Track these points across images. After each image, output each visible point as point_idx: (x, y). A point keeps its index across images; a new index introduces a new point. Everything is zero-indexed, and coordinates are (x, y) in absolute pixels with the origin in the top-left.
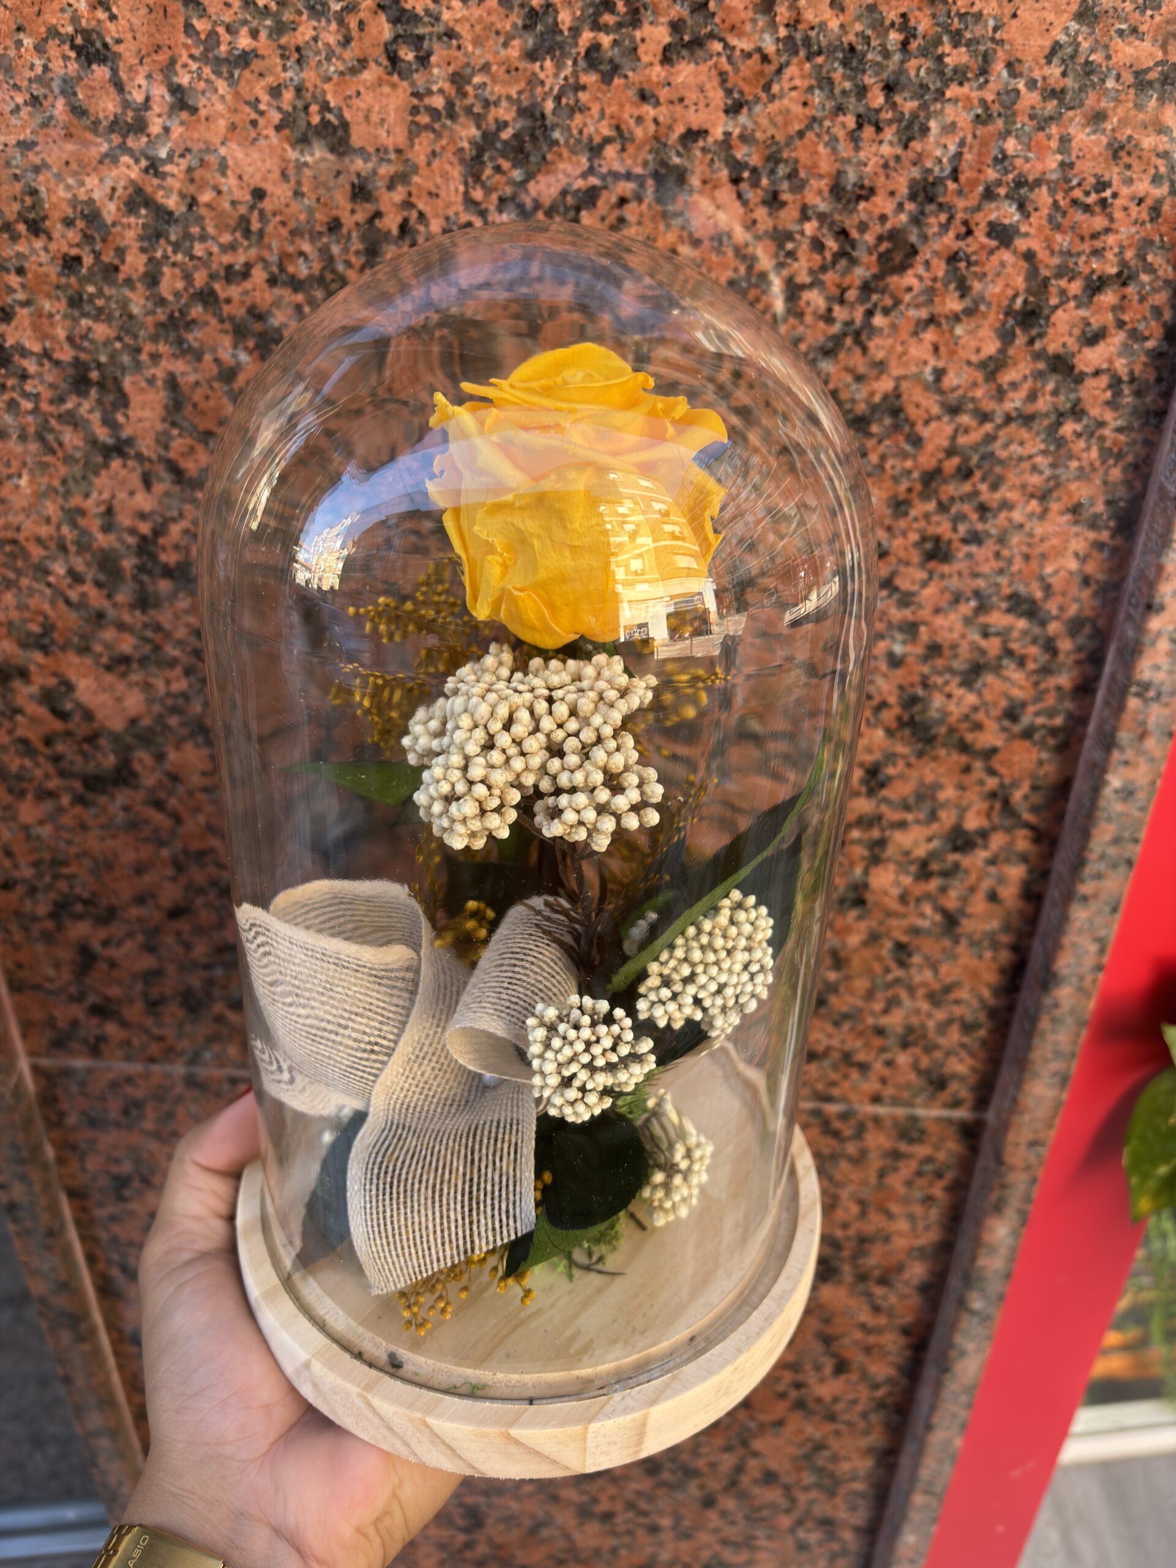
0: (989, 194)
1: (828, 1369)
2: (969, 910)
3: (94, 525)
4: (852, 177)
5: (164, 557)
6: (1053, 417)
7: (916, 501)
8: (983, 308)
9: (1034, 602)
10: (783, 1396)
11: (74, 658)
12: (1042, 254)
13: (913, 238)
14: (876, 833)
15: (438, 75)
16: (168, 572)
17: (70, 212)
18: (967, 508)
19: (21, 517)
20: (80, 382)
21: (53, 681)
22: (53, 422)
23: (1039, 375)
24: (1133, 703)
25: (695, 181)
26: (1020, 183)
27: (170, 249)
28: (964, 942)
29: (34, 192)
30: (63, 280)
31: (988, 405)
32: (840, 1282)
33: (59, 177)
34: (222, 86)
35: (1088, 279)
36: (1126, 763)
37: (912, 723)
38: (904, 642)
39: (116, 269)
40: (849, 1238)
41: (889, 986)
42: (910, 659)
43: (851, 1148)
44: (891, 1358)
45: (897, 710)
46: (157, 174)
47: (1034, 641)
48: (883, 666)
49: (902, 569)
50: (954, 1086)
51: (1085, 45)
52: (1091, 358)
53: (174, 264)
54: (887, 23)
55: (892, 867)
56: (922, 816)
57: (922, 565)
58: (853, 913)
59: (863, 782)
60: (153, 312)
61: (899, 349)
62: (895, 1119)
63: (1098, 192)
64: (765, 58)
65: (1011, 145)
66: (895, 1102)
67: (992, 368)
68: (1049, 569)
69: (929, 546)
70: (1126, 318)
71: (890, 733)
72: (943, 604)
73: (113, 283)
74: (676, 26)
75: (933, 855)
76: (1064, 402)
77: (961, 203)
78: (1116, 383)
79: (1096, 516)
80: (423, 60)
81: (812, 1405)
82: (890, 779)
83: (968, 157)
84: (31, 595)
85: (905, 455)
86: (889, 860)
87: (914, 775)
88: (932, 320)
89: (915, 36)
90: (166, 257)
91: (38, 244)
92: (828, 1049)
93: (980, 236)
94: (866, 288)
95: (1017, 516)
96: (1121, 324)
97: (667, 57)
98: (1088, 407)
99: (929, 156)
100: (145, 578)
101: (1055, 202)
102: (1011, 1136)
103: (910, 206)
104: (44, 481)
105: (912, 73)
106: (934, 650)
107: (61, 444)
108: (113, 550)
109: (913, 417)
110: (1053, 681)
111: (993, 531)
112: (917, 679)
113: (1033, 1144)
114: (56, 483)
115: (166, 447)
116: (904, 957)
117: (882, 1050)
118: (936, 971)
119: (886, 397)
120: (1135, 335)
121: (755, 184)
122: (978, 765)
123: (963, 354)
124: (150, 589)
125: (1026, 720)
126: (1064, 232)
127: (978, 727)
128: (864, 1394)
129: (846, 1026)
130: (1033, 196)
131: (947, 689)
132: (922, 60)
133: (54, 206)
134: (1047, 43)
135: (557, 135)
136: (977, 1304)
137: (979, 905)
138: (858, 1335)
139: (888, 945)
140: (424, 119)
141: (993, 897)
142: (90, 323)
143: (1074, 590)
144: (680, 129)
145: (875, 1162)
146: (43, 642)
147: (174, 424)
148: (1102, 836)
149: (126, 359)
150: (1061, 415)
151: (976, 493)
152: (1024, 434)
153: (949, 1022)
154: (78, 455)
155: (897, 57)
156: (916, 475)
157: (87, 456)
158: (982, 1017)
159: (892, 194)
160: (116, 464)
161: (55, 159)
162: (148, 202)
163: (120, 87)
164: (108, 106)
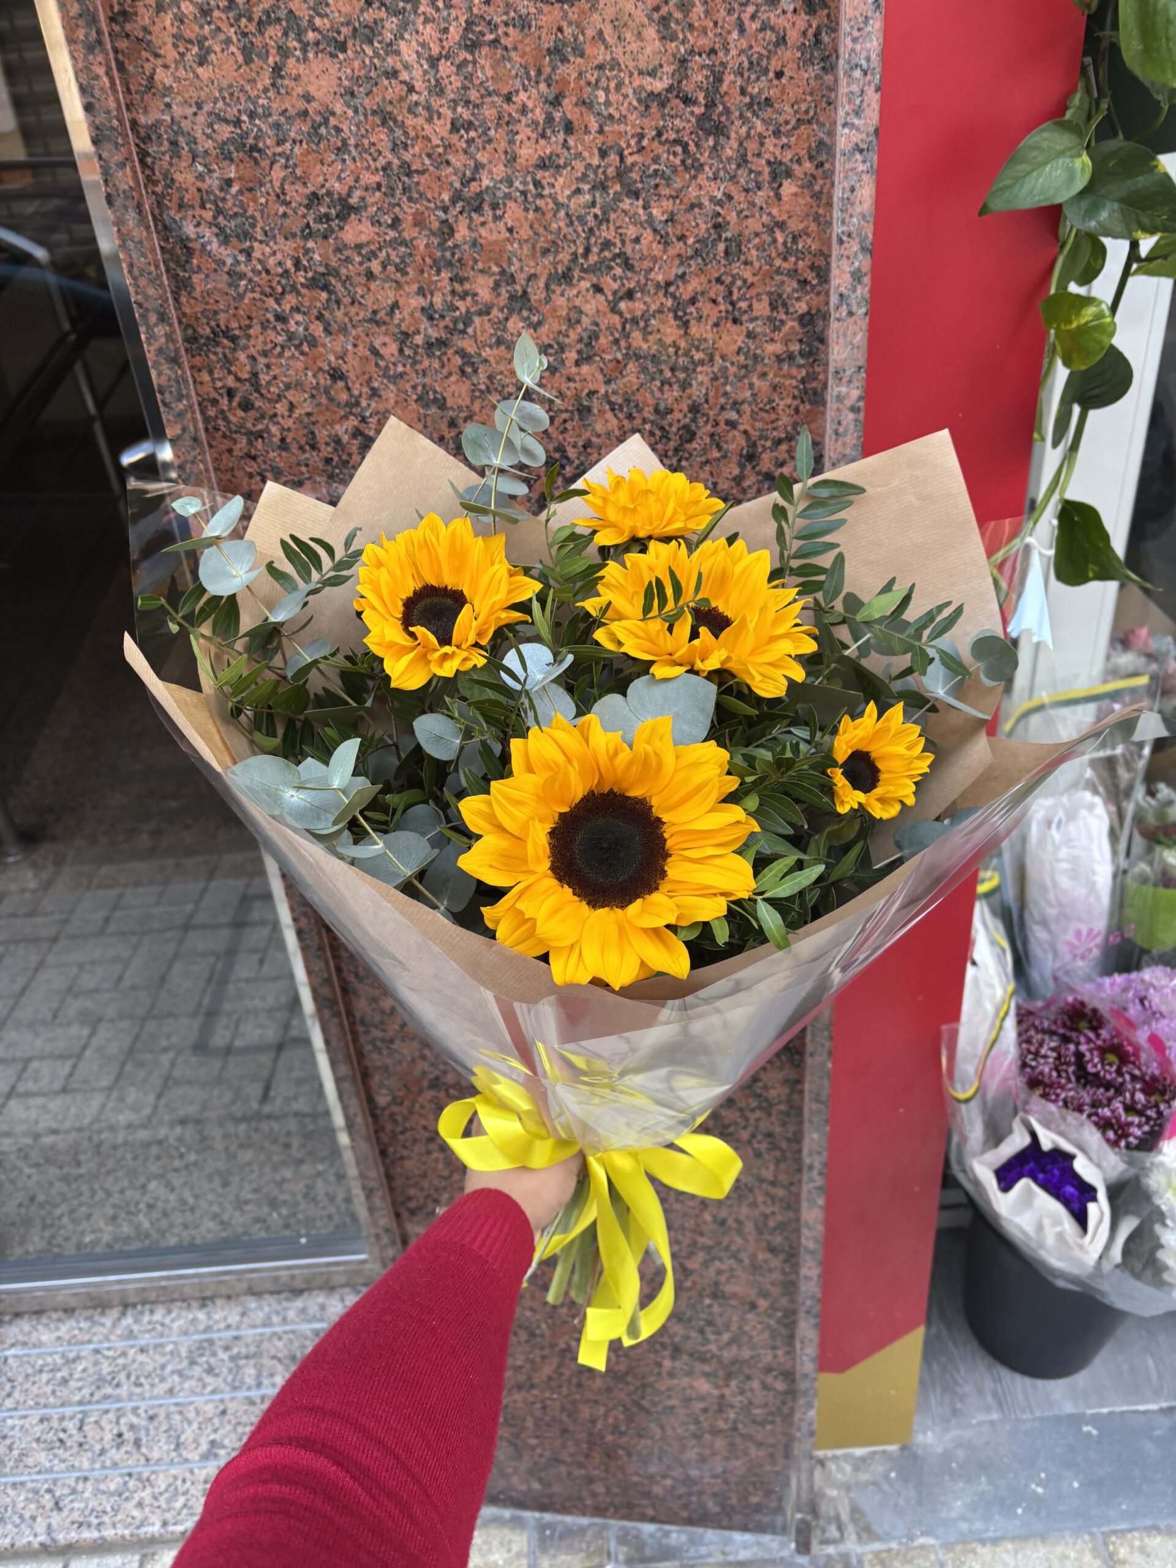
0: (723, 408)
4: (662, 406)
8: (729, 455)
12: (751, 431)
13: (693, 428)
15: (482, 376)
17: (328, 440)
23: (760, 482)
25: (595, 411)
26: (735, 403)
29: (313, 433)
33: (324, 426)
34: (392, 387)
35: (773, 440)
51: (752, 347)
63: (770, 404)
64: (618, 362)
65: (728, 388)
74: (579, 352)
77: (711, 413)
80: (475, 371)
83: (712, 394)
88: (707, 462)
89: (680, 349)
91: (314, 454)
93: (722, 425)
94: (676, 450)
97: (577, 364)
99: (694, 395)
101: (752, 410)
103: (690, 415)
105: (681, 363)
121: (621, 410)
126: (759, 421)
130: (742, 408)
132: (684, 358)
133: (321, 438)
134: (735, 347)
140: (477, 394)
144: (586, 391)
155: (674, 358)
159: (681, 411)
161: (321, 419)
162: (361, 433)
163: (349, 389)
164: (344, 397)
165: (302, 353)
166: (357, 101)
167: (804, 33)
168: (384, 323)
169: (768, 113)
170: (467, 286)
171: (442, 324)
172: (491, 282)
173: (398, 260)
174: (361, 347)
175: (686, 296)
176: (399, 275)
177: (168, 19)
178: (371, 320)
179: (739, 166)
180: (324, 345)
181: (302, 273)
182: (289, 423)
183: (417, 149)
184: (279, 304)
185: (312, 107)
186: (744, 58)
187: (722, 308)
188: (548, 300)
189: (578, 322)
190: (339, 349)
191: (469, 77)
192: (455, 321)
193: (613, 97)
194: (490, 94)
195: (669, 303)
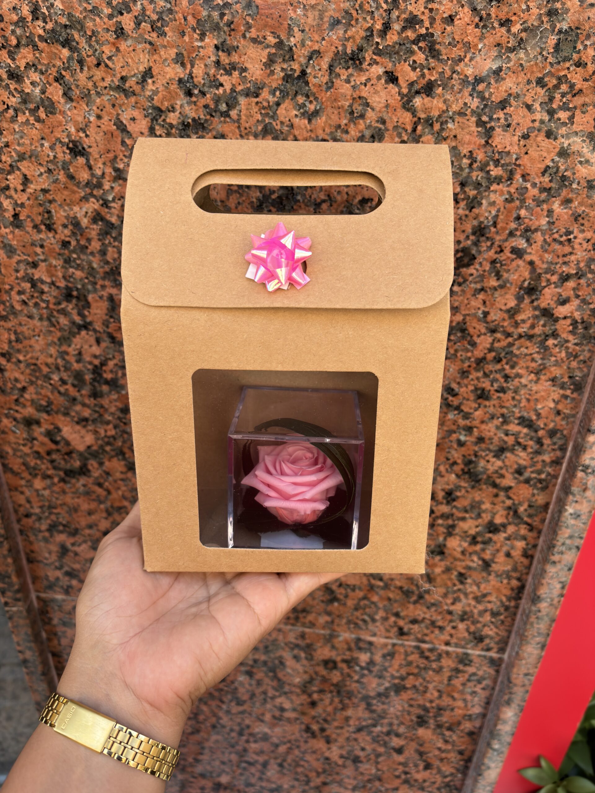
0: (511, 234)
1: (421, 767)
2: (496, 560)
3: (72, 360)
5: (105, 375)
6: (543, 337)
7: (473, 371)
8: (508, 285)
9: (532, 421)
10: (398, 777)
11: (62, 418)
12: (538, 262)
13: (474, 252)
14: (450, 522)
16: (107, 382)
17: (66, 221)
18: (498, 376)
19: (39, 354)
20: (68, 296)
21: (51, 427)
22: (55, 313)
23: (536, 317)
24: (580, 474)
26: (527, 230)
27: (112, 240)
28: (493, 574)
29: (49, 212)
30: (62, 251)
31: (511, 330)
32: (428, 728)
33: (61, 206)
35: (561, 275)
36: (576, 502)
37: (469, 473)
38: (466, 435)
39: (87, 247)
40: (433, 707)
41: (455, 592)
42: (468, 443)
43: (434, 665)
44: (453, 765)
45: (462, 466)
46: (107, 207)
47: (531, 439)
48: (455, 446)
49: (465, 402)
50: (487, 641)
51: (562, 168)
52: (562, 311)
53: (114, 247)
54: (462, 155)
55: (458, 538)
56: (473, 516)
57: (475, 401)
58: (438, 558)
59: (444, 498)
60: (103, 267)
61: (466, 301)
62: (457, 654)
63: (566, 235)
65: (523, 213)
66: (457, 645)
67: (512, 313)
68: (539, 406)
69: (479, 392)
70: (580, 293)
71: (458, 476)
72: (485, 419)
73: (85, 254)
75: (478, 534)
76: (548, 330)
77: (498, 238)
78: (575, 323)
79: (564, 383)
81: (412, 782)
82: (458, 497)
83: (501, 217)
84: (42, 388)
85: (467, 350)
86: (456, 534)
87: (470, 496)
88: (482, 289)
89: (476, 162)
90: (110, 243)
91: (51, 235)
92: (424, 619)
93: (507, 253)
95: (524, 381)
96: (577, 296)
98: (560, 333)
99: (482, 215)
100: (96, 384)
101: (545, 240)
102: (515, 670)
103: (472, 238)
104: (50, 338)
105: (474, 178)
106: (481, 440)
107: (58, 323)
108: (81, 371)
109: (472, 333)
110: (540, 458)
111: (511, 387)
112: (472, 453)
113: (526, 675)
114: (56, 340)
115: (107, 327)
116: (463, 580)
117: (451, 621)
118: (479, 587)
119: (458, 323)
120: (584, 301)
122: (502, 494)
123: (498, 305)
124: (98, 389)
125: (527, 474)
126: (549, 253)
127: (502, 476)
128: (439, 779)
129: (433, 609)
130: (533, 236)
131: (487, 458)
132: (479, 173)
133: (58, 218)
134: (543, 167)
135: (299, 197)
136: (496, 746)
137: (501, 558)
138: (437, 752)
139: (455, 573)
141: (508, 555)
142: (74, 270)
143: (552, 417)
144: (359, 198)
145: (446, 673)
146: (47, 409)
147: (111, 317)
148: (564, 534)
149: (90, 287)
150: (547, 336)
151: (504, 369)
152: (528, 344)
153: (486, 611)
154: (66, 328)
155: (467, 170)
156: (473, 359)
157: (70, 328)
158: (502, 610)
159: (464, 231)
160: (83, 333)
161: (59, 198)
162: (102, 219)
163: (90, 168)
164: (84, 176)
165: (38, 120)
168: (134, 93)
170: (235, 58)
171: (202, 101)
172: (264, 55)
173: (155, 17)
174: (106, 118)
175: (496, 98)
176: (154, 35)
178: (118, 88)
180: (63, 113)
181: (40, 23)
182: (22, 198)
184: (13, 59)
187: (538, 116)
188: (330, 85)
189: (362, 116)
190: (80, 119)
192: (217, 100)
195: (475, 103)
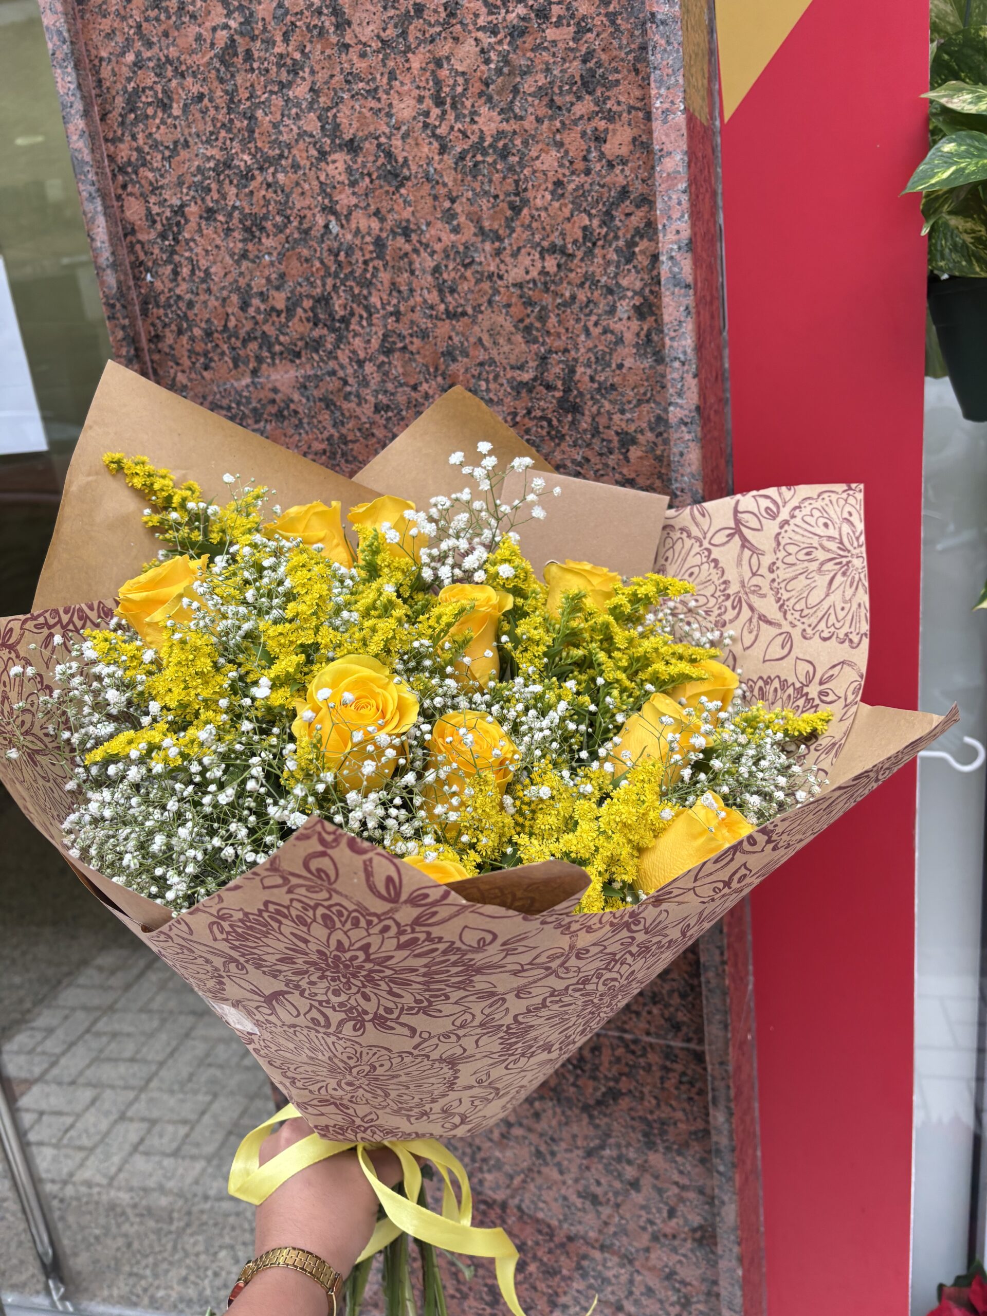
1: (665, 1213)
32: (657, 1151)
40: (655, 1121)
43: (642, 1061)
44: (698, 1211)
50: (684, 1029)
66: (658, 1036)
81: (662, 1239)
117: (645, 1005)
136: (721, 1168)
145: (657, 1072)
166: (308, 393)
167: (638, 335)
169: (613, 395)
177: (184, 339)
179: (593, 436)
183: (350, 425)
185: (278, 397)
186: (591, 355)
191: (386, 374)
193: (492, 386)
194: (401, 385)
